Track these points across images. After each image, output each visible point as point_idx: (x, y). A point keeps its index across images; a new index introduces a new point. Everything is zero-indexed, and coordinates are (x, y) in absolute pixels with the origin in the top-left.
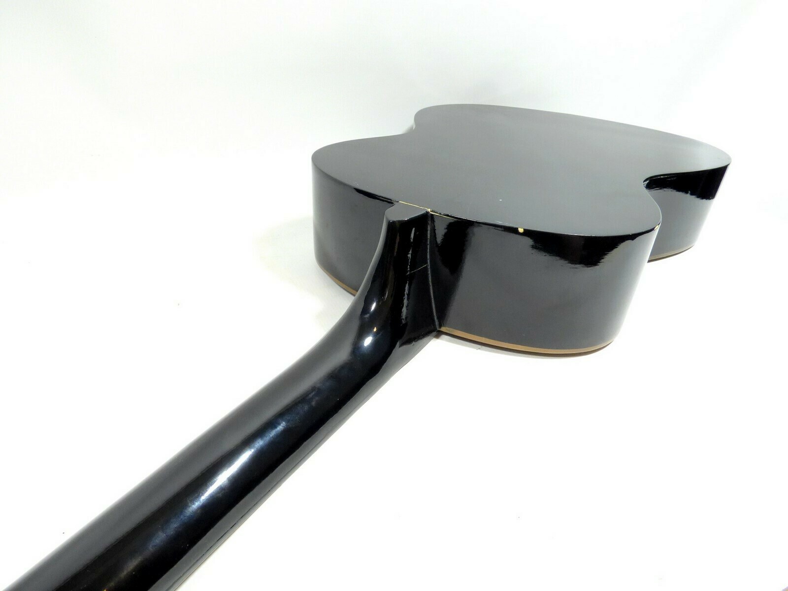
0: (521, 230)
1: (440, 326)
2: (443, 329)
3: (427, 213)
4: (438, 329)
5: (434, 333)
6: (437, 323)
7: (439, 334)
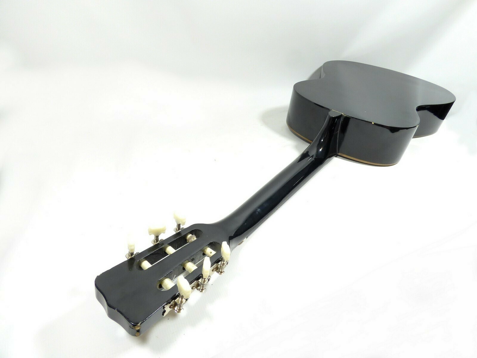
0: (373, 123)
1: (338, 153)
2: (339, 154)
3: (342, 114)
4: (337, 154)
5: (336, 156)
6: (337, 151)
7: (337, 156)
